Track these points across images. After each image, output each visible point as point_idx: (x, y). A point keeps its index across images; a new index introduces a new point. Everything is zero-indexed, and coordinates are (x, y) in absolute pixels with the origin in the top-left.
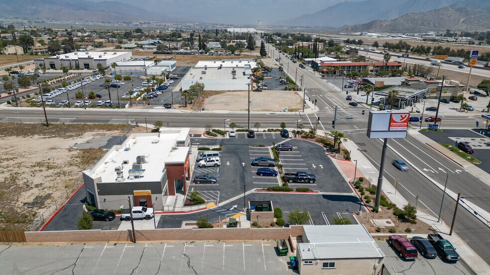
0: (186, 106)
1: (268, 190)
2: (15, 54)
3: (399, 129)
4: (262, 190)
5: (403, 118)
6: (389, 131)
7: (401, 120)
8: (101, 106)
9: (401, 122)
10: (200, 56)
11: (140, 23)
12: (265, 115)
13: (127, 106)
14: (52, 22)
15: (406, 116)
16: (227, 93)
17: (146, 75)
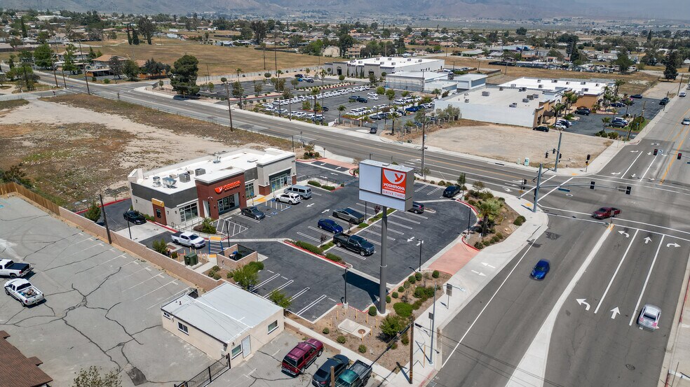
0: (392, 134)
1: (298, 244)
2: (331, 56)
3: (395, 194)
4: (291, 242)
5: (399, 179)
6: (381, 194)
7: (396, 181)
8: (309, 121)
9: (397, 185)
10: (561, 72)
11: (555, 20)
12: (485, 163)
13: (331, 124)
14: (438, 20)
15: (402, 176)
16: (491, 126)
17: (422, 91)
